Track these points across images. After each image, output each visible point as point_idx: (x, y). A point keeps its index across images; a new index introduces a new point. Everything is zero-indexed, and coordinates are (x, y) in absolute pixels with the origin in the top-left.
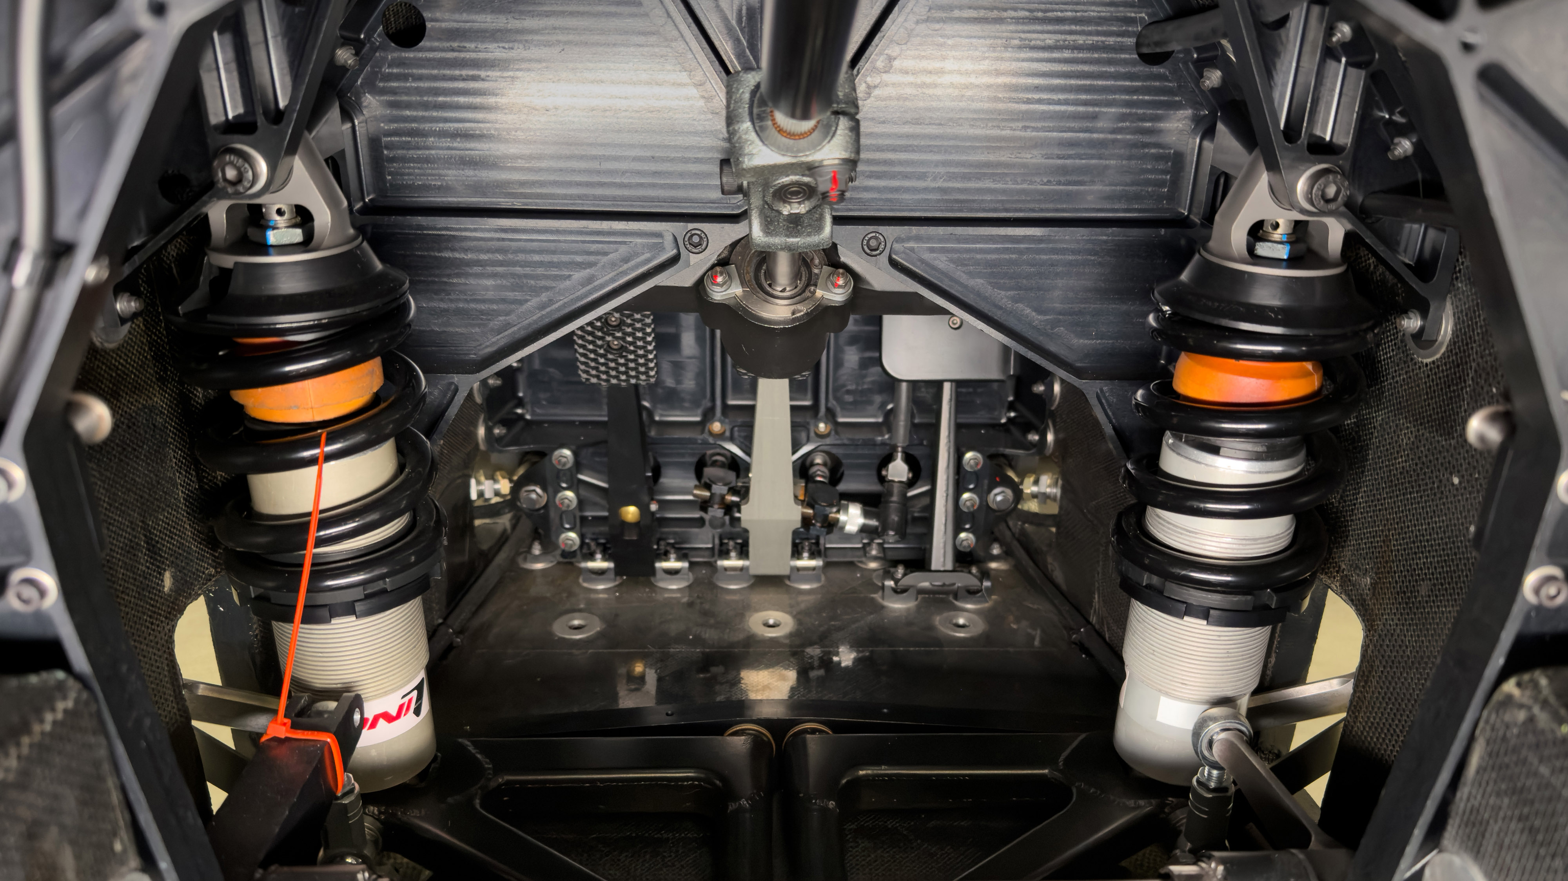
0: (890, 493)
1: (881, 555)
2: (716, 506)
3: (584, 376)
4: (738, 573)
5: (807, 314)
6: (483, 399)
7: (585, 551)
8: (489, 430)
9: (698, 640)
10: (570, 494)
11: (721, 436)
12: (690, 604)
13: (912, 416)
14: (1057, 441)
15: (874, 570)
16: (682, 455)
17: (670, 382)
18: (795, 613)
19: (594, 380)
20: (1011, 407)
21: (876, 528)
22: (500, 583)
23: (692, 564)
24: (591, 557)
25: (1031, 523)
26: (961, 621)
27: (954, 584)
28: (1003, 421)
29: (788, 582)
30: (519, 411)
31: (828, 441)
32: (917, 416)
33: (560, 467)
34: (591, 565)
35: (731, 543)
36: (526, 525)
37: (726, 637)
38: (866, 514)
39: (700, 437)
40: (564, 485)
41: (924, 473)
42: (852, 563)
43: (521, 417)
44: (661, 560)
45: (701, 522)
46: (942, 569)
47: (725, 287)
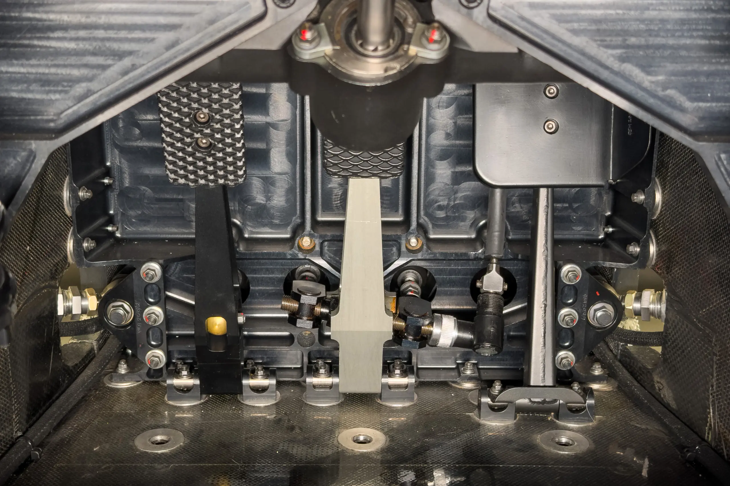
0: (485, 305)
1: (476, 375)
2: (305, 318)
3: (172, 176)
4: (328, 390)
5: (400, 72)
6: (73, 211)
7: (171, 368)
8: (78, 244)
9: (286, 456)
10: (157, 310)
11: (310, 251)
12: (278, 421)
13: (507, 233)
14: (660, 254)
15: (470, 390)
16: (272, 271)
17: (260, 199)
18: (386, 430)
19: (182, 181)
20: (609, 221)
21: (471, 341)
22: (84, 400)
23: (280, 384)
24: (177, 374)
25: (634, 343)
26: (564, 440)
27: (555, 401)
28: (601, 237)
29: (379, 401)
30: (110, 228)
31: (419, 256)
32: (511, 234)
33: (147, 281)
34: (176, 382)
35: (320, 362)
36: (113, 344)
37: (314, 453)
38: (461, 327)
39: (289, 252)
40: (151, 300)
41: (519, 290)
42: (444, 384)
43: (112, 234)
44: (248, 377)
45: (290, 340)
46: (542, 385)
47: (314, 44)
